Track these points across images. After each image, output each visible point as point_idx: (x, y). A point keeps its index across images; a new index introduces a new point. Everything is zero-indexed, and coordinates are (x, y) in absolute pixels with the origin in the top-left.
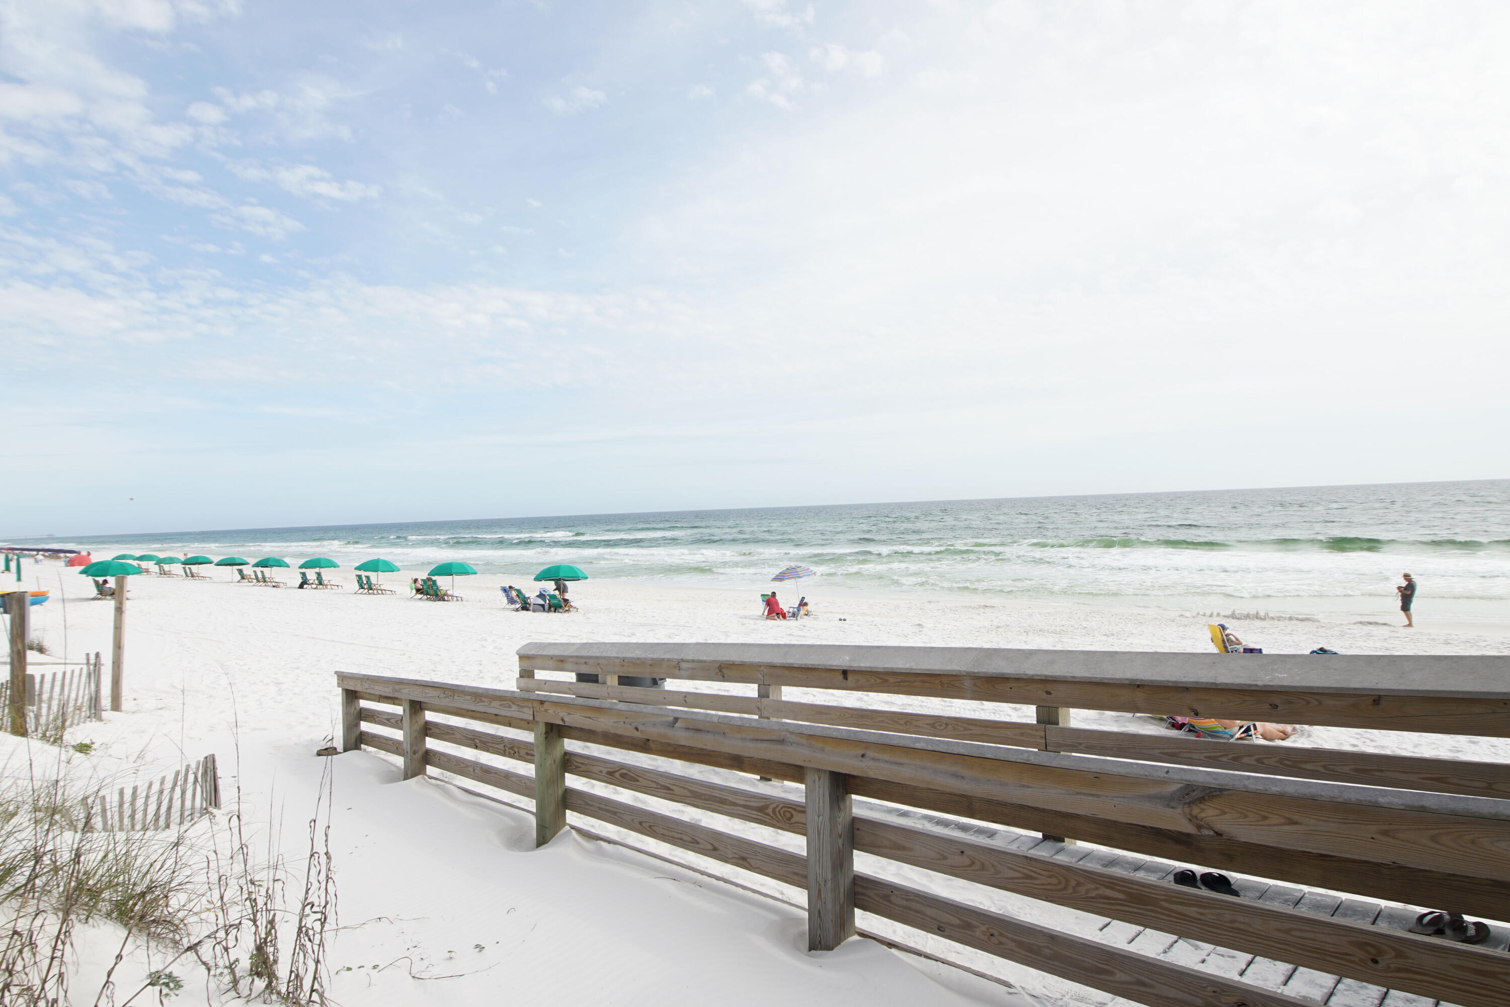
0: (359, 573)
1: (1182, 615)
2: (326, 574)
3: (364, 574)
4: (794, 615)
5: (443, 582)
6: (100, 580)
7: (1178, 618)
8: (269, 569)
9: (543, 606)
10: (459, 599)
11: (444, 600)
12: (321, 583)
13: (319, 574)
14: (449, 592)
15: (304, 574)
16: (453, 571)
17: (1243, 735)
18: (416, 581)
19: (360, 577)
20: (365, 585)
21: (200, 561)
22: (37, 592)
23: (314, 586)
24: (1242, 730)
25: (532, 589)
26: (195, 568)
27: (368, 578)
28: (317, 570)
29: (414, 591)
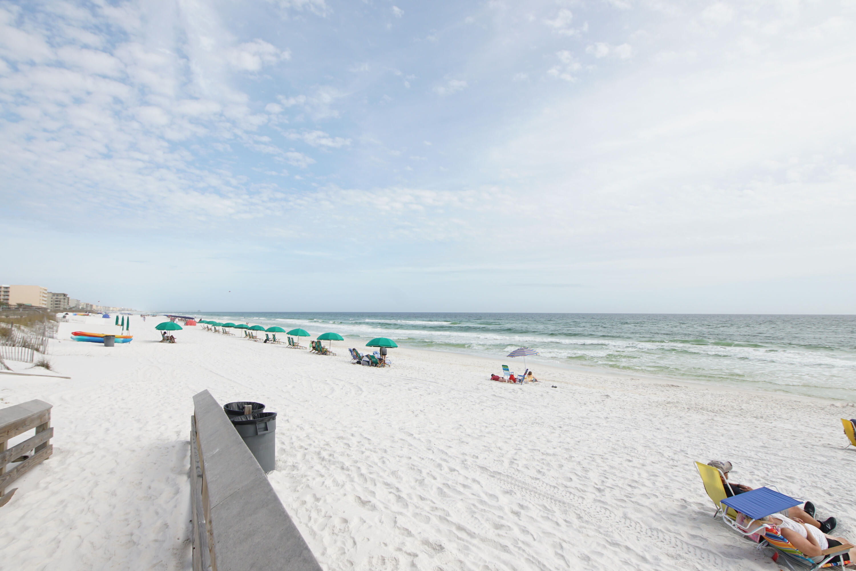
0: (289, 336)
1: (833, 405)
2: (278, 335)
3: (291, 336)
4: (520, 381)
5: (324, 344)
6: (163, 332)
7: (829, 407)
8: (256, 331)
9: (368, 362)
10: (334, 355)
11: (326, 354)
12: (275, 341)
13: (274, 336)
14: (329, 350)
15: (267, 335)
16: (329, 338)
17: (830, 565)
18: (313, 342)
19: (289, 338)
20: (292, 344)
21: (230, 325)
22: (126, 336)
23: (272, 342)
24: (828, 559)
25: (365, 351)
26: (227, 329)
27: (292, 339)
28: (274, 333)
29: (312, 348)
